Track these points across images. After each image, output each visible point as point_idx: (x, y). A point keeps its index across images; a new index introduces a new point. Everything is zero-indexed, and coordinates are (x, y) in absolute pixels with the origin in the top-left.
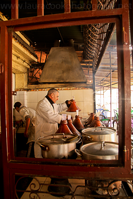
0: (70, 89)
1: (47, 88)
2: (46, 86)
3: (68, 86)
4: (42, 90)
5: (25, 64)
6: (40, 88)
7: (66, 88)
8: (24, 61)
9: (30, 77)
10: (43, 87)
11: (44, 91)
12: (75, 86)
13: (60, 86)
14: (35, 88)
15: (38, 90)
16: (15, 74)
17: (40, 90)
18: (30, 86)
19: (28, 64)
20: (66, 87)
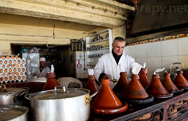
0: (175, 38)
1: (146, 40)
2: (144, 37)
3: (173, 34)
4: (140, 43)
5: (118, 16)
6: (138, 40)
7: (170, 37)
8: (116, 13)
9: (128, 30)
10: (141, 40)
11: (142, 44)
12: (183, 32)
13: (162, 35)
14: (133, 41)
15: (135, 44)
16: (112, 29)
17: (137, 44)
18: (128, 40)
19: (122, 15)
20: (170, 35)
